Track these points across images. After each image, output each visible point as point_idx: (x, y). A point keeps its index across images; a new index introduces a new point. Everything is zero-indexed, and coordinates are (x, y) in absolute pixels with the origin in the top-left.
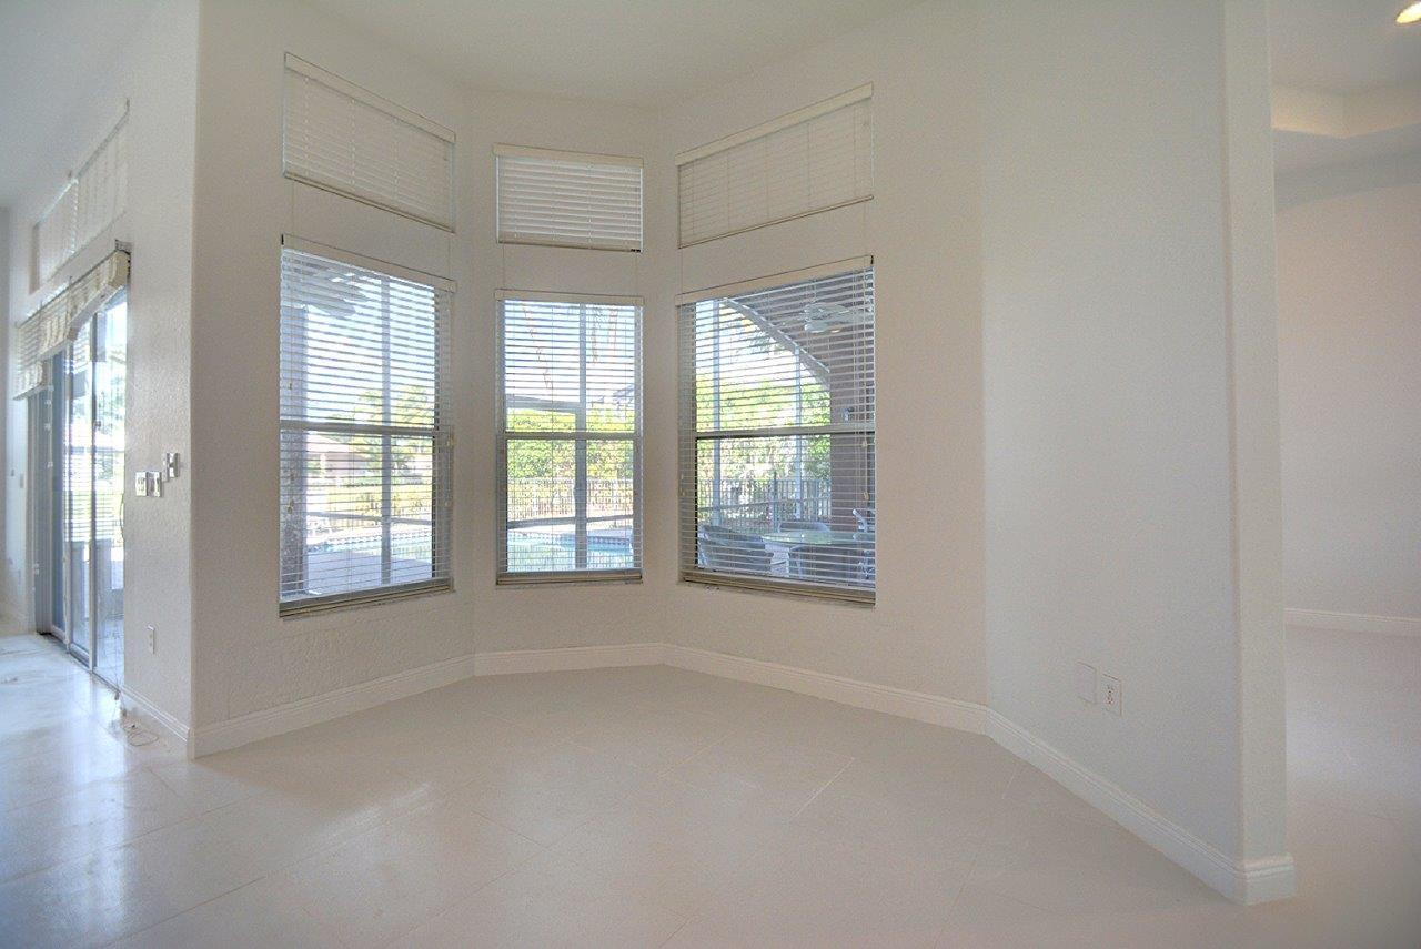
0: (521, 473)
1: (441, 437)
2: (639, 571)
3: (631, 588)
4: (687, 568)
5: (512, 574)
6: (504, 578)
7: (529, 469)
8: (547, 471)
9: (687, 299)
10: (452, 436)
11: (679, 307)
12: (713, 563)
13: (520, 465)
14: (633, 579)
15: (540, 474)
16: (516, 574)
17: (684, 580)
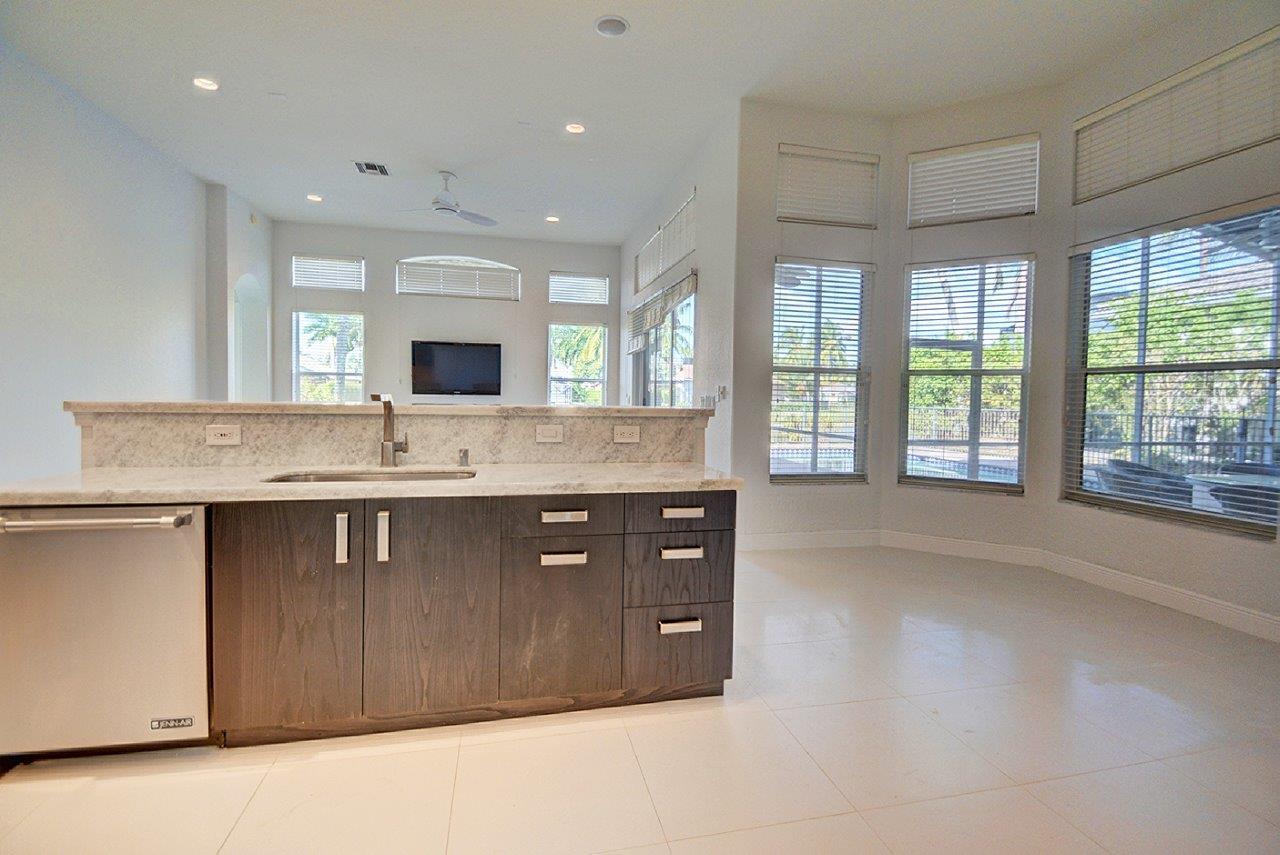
0: (921, 401)
1: (863, 376)
2: (1022, 487)
3: (1015, 499)
4: (1071, 488)
5: (909, 477)
6: (904, 479)
7: (929, 398)
8: (947, 400)
9: (1082, 250)
10: (869, 374)
11: (1071, 258)
12: (1110, 488)
13: (920, 394)
14: (1017, 492)
15: (942, 402)
16: (914, 477)
17: (1066, 498)
